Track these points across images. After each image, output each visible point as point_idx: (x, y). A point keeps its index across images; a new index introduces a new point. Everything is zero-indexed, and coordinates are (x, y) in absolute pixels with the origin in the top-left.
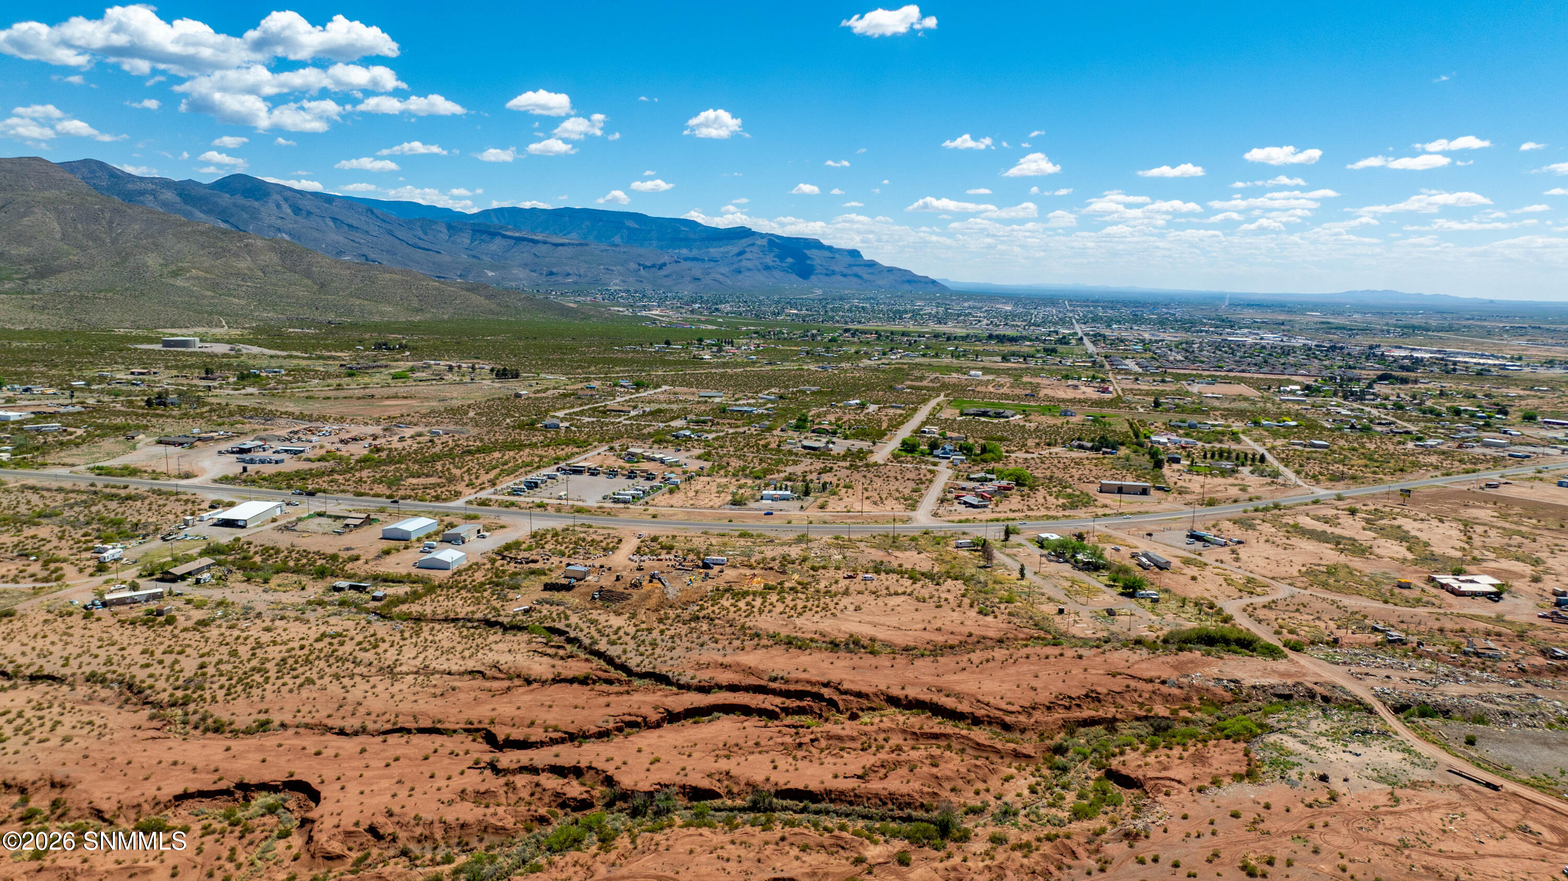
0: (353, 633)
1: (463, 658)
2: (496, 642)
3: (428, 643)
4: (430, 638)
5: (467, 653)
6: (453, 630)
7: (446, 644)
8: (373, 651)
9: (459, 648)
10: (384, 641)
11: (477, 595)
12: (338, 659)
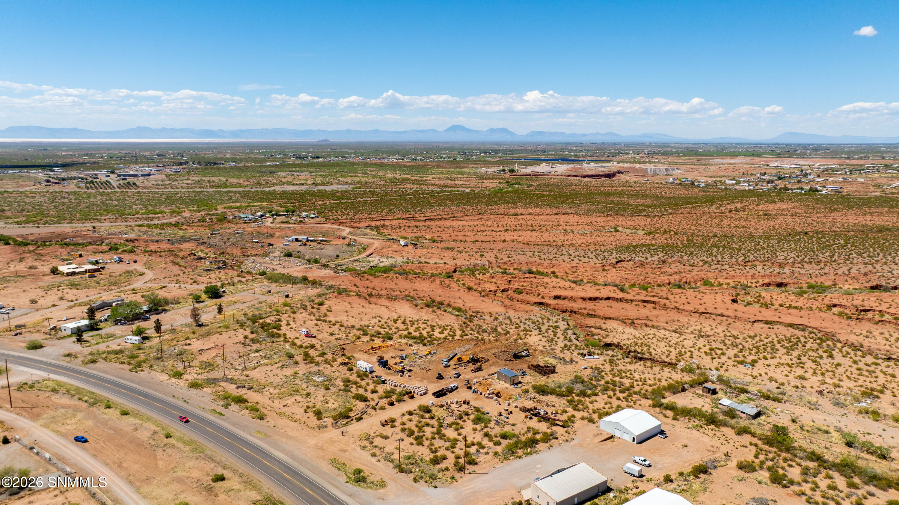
0: (730, 363)
1: (654, 334)
2: (628, 339)
3: (674, 346)
4: (672, 349)
5: (651, 336)
6: (653, 352)
7: (662, 344)
8: (714, 347)
9: (654, 341)
10: (705, 352)
11: (617, 379)
12: (736, 346)
